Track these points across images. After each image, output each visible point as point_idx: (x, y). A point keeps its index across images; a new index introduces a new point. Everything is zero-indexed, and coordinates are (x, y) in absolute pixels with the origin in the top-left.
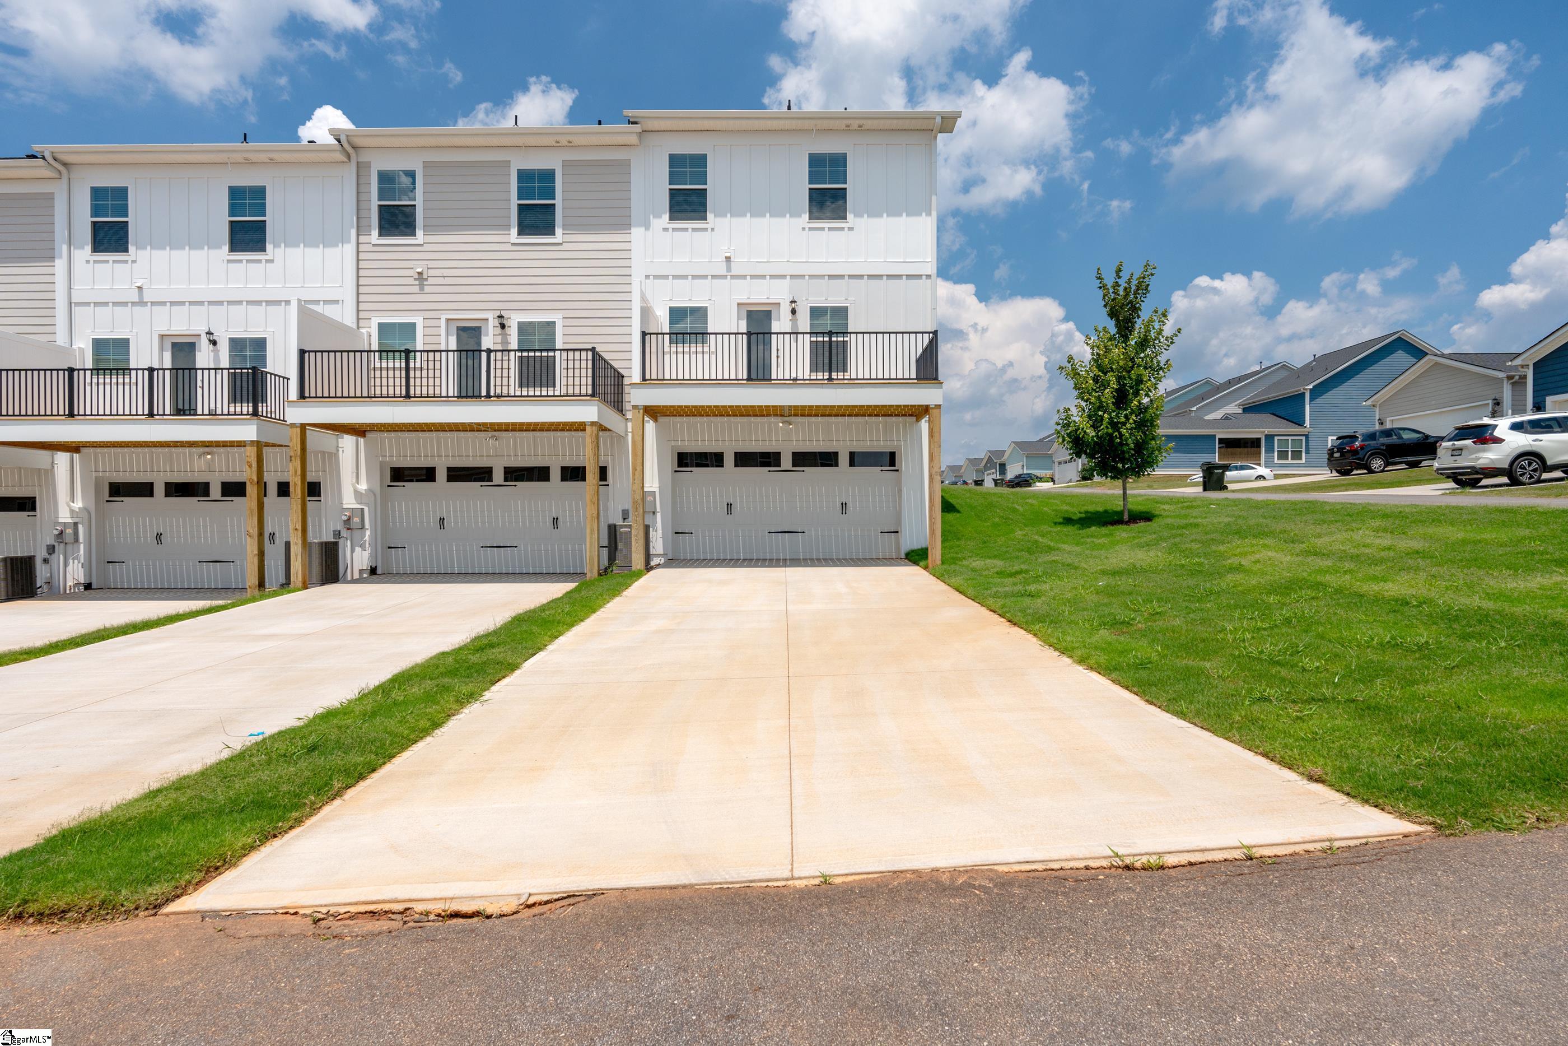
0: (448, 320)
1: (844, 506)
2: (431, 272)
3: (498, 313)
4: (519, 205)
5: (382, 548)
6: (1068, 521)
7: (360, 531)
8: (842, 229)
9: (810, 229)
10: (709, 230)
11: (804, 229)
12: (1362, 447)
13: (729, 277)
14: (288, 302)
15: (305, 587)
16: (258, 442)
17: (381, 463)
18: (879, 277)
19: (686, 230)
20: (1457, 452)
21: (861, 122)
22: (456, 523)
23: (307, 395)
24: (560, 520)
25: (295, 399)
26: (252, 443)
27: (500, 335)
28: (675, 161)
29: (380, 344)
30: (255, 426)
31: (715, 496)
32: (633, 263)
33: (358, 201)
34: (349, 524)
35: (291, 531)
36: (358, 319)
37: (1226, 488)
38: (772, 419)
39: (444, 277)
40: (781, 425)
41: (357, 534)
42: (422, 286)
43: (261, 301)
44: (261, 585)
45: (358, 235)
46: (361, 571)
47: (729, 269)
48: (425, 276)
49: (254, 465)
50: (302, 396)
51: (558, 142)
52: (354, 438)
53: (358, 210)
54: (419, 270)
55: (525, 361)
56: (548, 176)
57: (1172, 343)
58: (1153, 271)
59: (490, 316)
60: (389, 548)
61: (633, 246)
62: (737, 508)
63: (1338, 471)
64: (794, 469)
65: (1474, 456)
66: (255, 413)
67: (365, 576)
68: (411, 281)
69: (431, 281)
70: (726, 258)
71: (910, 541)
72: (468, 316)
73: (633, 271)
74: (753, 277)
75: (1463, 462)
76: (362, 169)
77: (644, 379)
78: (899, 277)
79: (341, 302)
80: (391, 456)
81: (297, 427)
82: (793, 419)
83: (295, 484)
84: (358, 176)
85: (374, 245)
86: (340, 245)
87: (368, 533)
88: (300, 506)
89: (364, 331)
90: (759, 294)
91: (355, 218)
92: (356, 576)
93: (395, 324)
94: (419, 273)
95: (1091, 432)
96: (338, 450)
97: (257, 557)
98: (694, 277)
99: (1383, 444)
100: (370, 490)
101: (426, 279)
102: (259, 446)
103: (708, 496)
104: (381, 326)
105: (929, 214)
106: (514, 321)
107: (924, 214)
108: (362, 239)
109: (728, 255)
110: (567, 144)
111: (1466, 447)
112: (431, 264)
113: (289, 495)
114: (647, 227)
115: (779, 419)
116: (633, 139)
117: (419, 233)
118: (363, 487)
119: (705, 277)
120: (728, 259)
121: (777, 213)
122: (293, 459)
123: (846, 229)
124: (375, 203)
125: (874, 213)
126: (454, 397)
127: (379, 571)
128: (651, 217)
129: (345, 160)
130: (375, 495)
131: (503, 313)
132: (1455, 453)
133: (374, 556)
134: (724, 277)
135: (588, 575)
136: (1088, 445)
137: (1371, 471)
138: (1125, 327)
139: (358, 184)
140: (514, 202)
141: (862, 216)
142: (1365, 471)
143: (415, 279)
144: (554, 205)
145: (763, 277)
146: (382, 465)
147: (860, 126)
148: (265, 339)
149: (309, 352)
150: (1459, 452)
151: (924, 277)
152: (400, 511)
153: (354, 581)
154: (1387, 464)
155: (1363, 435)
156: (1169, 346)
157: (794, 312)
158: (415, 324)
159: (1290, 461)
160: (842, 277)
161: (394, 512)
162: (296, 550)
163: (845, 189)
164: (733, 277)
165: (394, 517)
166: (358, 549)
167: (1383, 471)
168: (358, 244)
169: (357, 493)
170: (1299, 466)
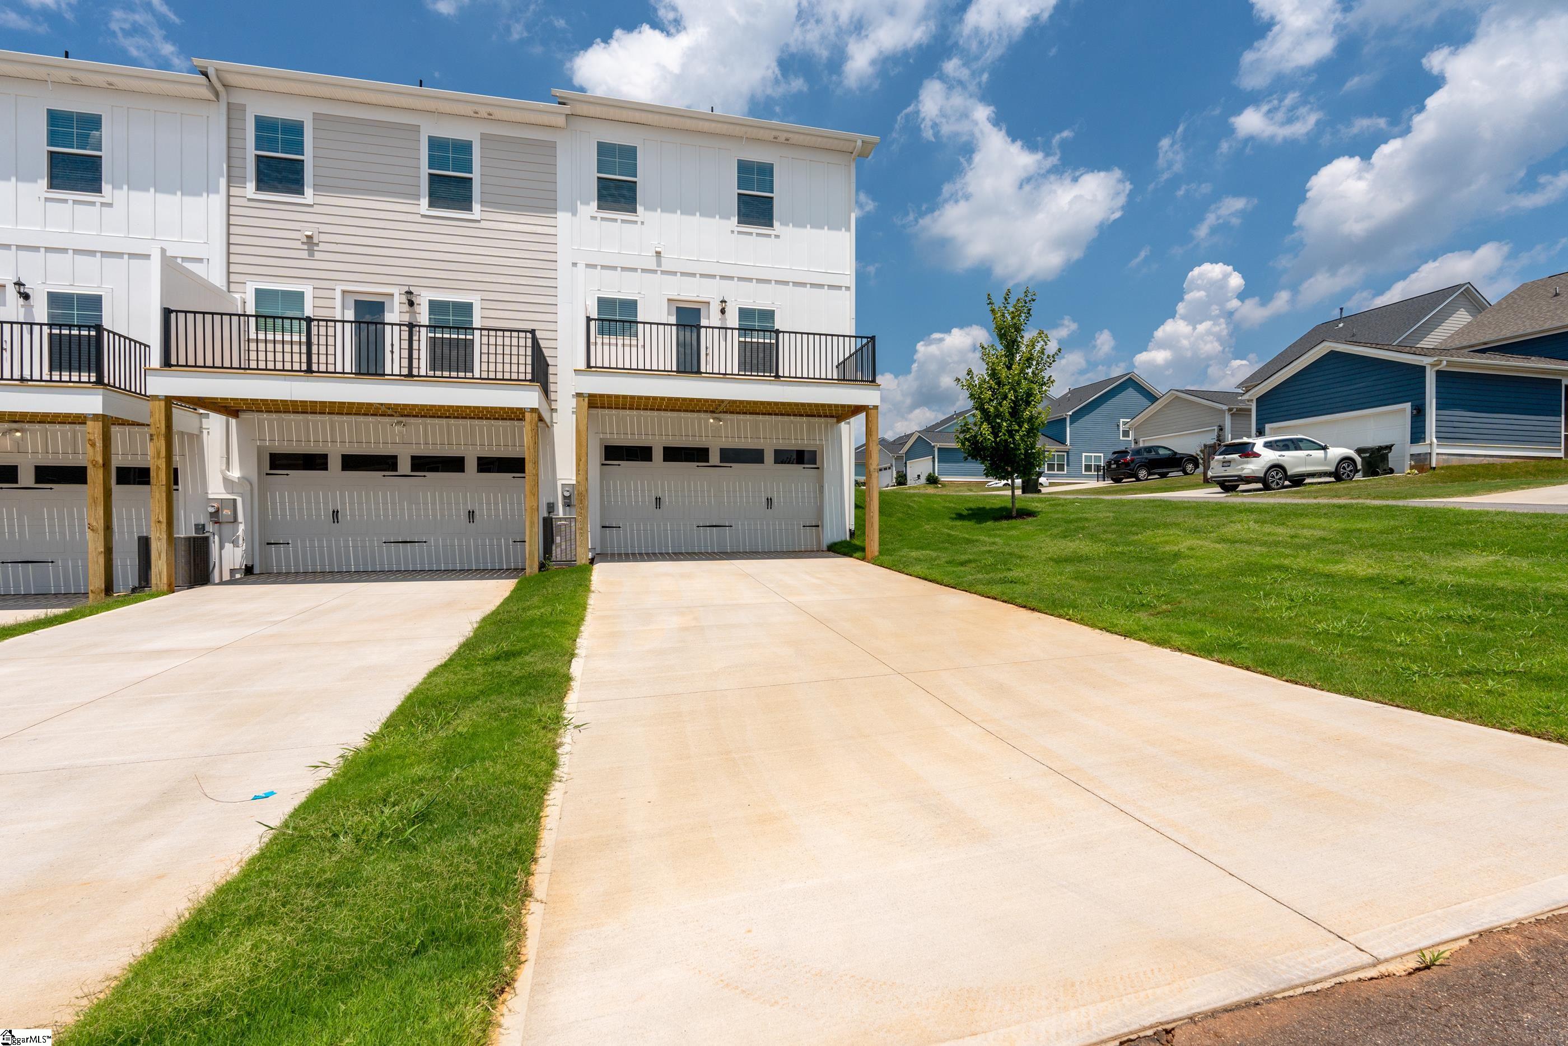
0: (344, 292)
1: (769, 501)
2: (323, 237)
3: (406, 289)
4: (430, 175)
5: (260, 544)
6: (960, 517)
7: (231, 525)
8: (769, 236)
9: (739, 232)
10: (639, 223)
11: (733, 232)
12: (1132, 461)
13: (659, 272)
14: (147, 257)
15: (171, 591)
16: (103, 416)
17: (259, 447)
18: (803, 285)
19: (615, 220)
20: (1226, 463)
21: (790, 135)
22: (352, 515)
23: (174, 361)
24: (477, 513)
25: (158, 367)
26: (96, 417)
27: (407, 312)
28: (604, 149)
29: (256, 311)
30: (101, 397)
31: (643, 491)
32: (559, 249)
33: (229, 147)
34: (218, 517)
35: (153, 524)
36: (229, 282)
37: (1040, 491)
38: (702, 415)
39: (337, 243)
40: (712, 421)
41: (227, 529)
42: (311, 252)
43: (95, 251)
44: (109, 589)
45: (229, 186)
46: (232, 571)
47: (659, 264)
48: (315, 241)
49: (99, 444)
50: (167, 363)
51: (476, 113)
52: (224, 418)
53: (229, 157)
54: (309, 233)
55: (439, 343)
56: (464, 148)
57: (1054, 361)
58: (1034, 297)
59: (395, 291)
60: (268, 544)
61: (559, 231)
62: (666, 500)
63: (1112, 479)
64: (722, 464)
65: (1240, 467)
66: (99, 381)
67: (238, 576)
68: (298, 245)
69: (322, 247)
70: (657, 252)
71: (831, 534)
72: (370, 289)
73: (559, 257)
74: (683, 274)
75: (1232, 471)
76: (234, 113)
77: (589, 366)
78: (821, 286)
79: (205, 261)
80: (272, 440)
81: (160, 400)
82: (722, 416)
83: (158, 468)
84: (229, 119)
85: (249, 200)
86: (205, 195)
87: (241, 527)
88: (164, 495)
89: (237, 296)
90: (690, 292)
91: (225, 166)
92: (226, 577)
93: (277, 291)
94: (308, 237)
95: (991, 437)
96: (202, 432)
97: (103, 555)
98: (623, 269)
99: (1146, 458)
100: (244, 479)
101: (317, 245)
102: (107, 422)
103: (636, 490)
104: (258, 292)
105: (848, 229)
106: (424, 299)
107: (843, 229)
108: (234, 191)
109: (658, 249)
110: (486, 116)
111: (1234, 460)
112: (324, 228)
113: (148, 483)
114: (574, 213)
115: (709, 415)
116: (561, 121)
117: (309, 191)
118: (235, 474)
119: (635, 270)
120: (658, 253)
121: (708, 213)
122: (155, 438)
123: (773, 236)
124: (251, 152)
125: (800, 224)
126: (352, 373)
127: (256, 570)
128: (579, 203)
129: (213, 98)
130: (251, 484)
131: (412, 289)
132: (1225, 464)
133: (249, 552)
134: (654, 272)
135: (528, 571)
136: (985, 449)
137: (1138, 480)
138: (1011, 346)
139: (229, 128)
140: (425, 171)
141: (787, 225)
142: (1134, 479)
143: (303, 243)
144: (471, 179)
145: (694, 275)
146: (260, 451)
147: (787, 140)
148: (100, 297)
149: (177, 312)
150: (1228, 464)
151: (844, 288)
152: (283, 503)
153: (222, 583)
154: (1150, 474)
155: (1132, 451)
156: (1051, 364)
157: (723, 311)
158: (302, 293)
159: (1056, 472)
160: (769, 281)
161: (274, 503)
162: (159, 548)
163: (772, 198)
164: (663, 272)
165: (274, 509)
166: (228, 546)
167: (1147, 479)
168: (229, 196)
169: (227, 482)
170: (1062, 476)
